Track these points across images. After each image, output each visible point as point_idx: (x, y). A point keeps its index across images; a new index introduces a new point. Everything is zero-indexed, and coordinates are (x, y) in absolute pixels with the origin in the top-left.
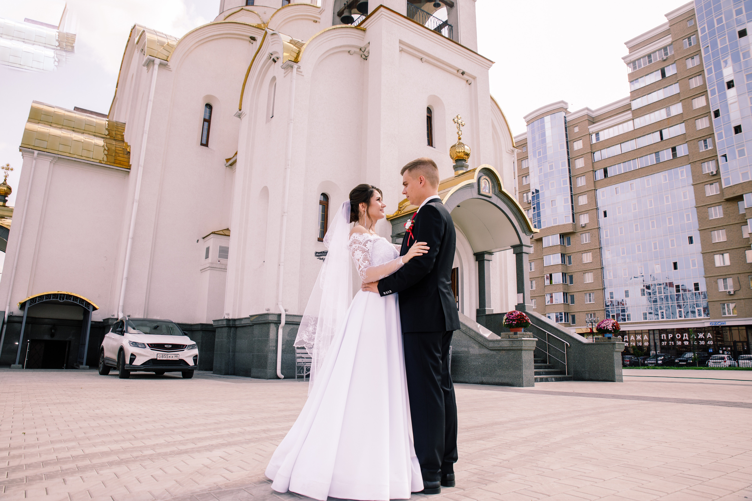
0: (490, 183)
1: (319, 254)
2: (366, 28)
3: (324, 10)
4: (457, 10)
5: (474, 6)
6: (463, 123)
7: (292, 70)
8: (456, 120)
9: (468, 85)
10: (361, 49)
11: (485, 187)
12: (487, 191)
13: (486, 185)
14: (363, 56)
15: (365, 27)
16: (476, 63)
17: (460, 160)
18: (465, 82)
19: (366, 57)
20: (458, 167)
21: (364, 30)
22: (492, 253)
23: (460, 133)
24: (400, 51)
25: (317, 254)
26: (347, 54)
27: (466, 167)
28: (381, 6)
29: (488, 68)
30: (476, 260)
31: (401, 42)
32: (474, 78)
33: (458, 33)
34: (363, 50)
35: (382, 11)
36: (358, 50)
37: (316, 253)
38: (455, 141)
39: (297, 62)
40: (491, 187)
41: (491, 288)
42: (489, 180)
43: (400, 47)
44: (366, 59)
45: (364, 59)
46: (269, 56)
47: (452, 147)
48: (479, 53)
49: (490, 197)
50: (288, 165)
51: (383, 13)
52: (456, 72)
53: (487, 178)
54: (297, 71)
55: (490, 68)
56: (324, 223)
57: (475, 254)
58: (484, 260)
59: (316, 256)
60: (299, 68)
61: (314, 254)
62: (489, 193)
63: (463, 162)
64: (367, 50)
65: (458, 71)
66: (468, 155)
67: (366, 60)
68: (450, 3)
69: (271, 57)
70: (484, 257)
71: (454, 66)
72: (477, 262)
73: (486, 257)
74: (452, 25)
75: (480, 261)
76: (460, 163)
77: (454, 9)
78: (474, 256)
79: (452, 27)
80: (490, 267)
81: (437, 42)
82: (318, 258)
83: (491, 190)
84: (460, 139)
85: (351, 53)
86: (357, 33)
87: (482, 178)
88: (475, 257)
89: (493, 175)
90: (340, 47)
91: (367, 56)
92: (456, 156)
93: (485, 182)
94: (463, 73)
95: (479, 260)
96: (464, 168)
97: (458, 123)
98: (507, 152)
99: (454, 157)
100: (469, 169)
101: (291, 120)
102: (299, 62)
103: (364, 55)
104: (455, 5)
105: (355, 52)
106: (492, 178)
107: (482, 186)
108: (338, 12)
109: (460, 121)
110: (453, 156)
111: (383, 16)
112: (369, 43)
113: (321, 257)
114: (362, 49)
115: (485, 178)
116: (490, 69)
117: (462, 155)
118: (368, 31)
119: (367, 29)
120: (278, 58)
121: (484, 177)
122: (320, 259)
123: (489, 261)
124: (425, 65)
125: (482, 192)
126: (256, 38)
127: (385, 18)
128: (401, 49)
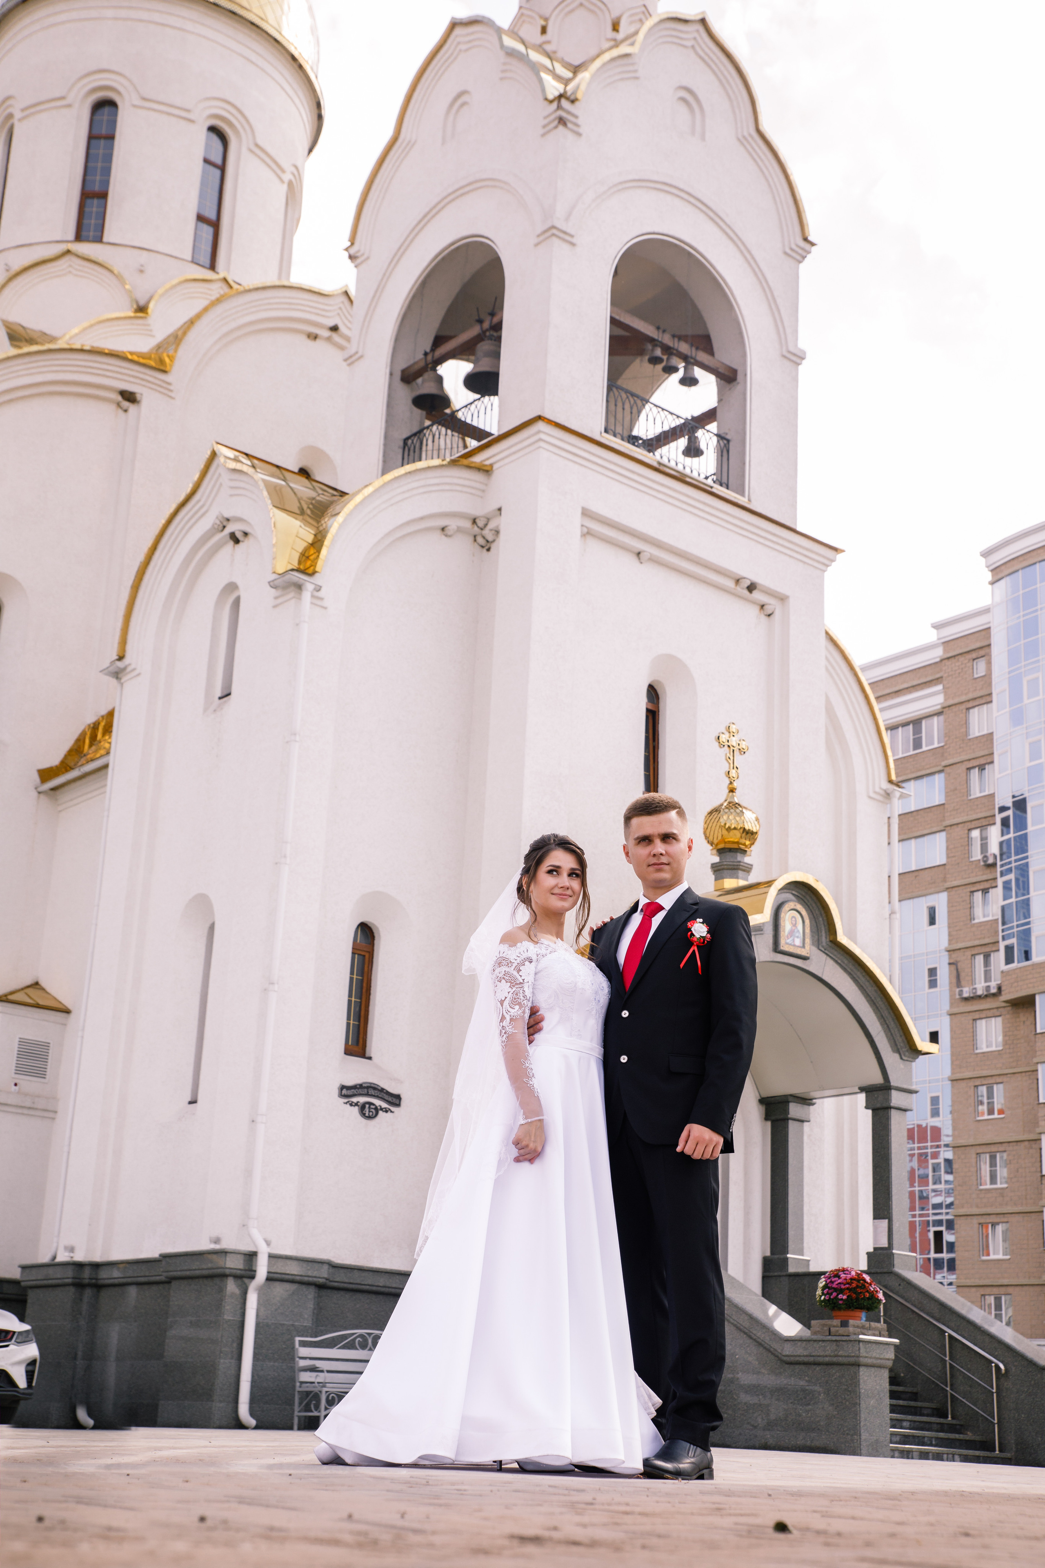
0: (807, 922)
1: (350, 1092)
2: (491, 465)
3: (361, 357)
4: (745, 394)
5: (795, 379)
6: (743, 745)
7: (300, 594)
8: (723, 738)
9: (764, 618)
10: (474, 521)
11: (792, 933)
12: (798, 942)
13: (795, 925)
14: (480, 540)
15: (488, 463)
16: (790, 556)
17: (731, 850)
18: (756, 609)
19: (488, 541)
20: (723, 869)
21: (486, 470)
22: (811, 1100)
23: (733, 773)
24: (584, 535)
25: (344, 1092)
26: (437, 536)
27: (744, 871)
28: (539, 418)
29: (823, 567)
30: (767, 1118)
31: (586, 513)
32: (783, 599)
33: (744, 464)
34: (481, 523)
35: (539, 432)
36: (468, 524)
37: (343, 1087)
38: (719, 797)
39: (310, 571)
40: (808, 930)
41: (806, 1199)
42: (804, 913)
43: (582, 526)
44: (487, 546)
45: (482, 547)
46: (218, 522)
47: (711, 813)
48: (799, 529)
49: (805, 958)
50: (285, 857)
51: (543, 436)
52: (730, 584)
53: (799, 907)
54: (313, 596)
55: (827, 566)
56: (361, 1003)
57: (763, 1101)
58: (786, 1120)
59: (342, 1095)
60: (318, 589)
61: (336, 1092)
62: (804, 947)
63: (739, 857)
64: (492, 525)
65: (737, 581)
66: (750, 834)
67: (488, 550)
68: (726, 373)
69: (224, 527)
70: (787, 1111)
71: (729, 571)
72: (769, 1124)
73: (794, 1110)
74: (728, 437)
75: (777, 1120)
76: (729, 858)
77: (738, 388)
78: (760, 1107)
79: (728, 441)
80: (805, 1138)
81: (684, 506)
82: (346, 1100)
83: (808, 941)
84: (732, 791)
85: (449, 533)
86: (469, 479)
87: (786, 907)
88: (762, 1109)
89: (814, 898)
90: (422, 518)
91: (490, 539)
92: (720, 838)
93: (793, 917)
94: (751, 588)
95: (773, 1118)
96: (740, 873)
97: (729, 746)
98: (870, 797)
99: (715, 841)
100: (753, 878)
101: (295, 734)
102: (317, 575)
103: (484, 537)
104: (740, 377)
105: (459, 530)
106: (814, 905)
107: (784, 931)
108: (403, 371)
109: (734, 741)
110: (711, 839)
111: (542, 444)
112: (500, 509)
113: (355, 1100)
114: (477, 521)
115: (792, 907)
116: (829, 568)
117: (735, 837)
118: (497, 474)
119: (495, 467)
120: (246, 534)
121: (792, 905)
122: (351, 1105)
123: (802, 1121)
124: (648, 571)
125: (783, 947)
126: (138, 397)
127: (548, 450)
128: (585, 530)
